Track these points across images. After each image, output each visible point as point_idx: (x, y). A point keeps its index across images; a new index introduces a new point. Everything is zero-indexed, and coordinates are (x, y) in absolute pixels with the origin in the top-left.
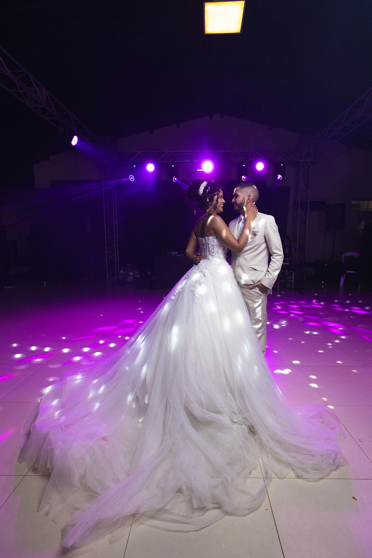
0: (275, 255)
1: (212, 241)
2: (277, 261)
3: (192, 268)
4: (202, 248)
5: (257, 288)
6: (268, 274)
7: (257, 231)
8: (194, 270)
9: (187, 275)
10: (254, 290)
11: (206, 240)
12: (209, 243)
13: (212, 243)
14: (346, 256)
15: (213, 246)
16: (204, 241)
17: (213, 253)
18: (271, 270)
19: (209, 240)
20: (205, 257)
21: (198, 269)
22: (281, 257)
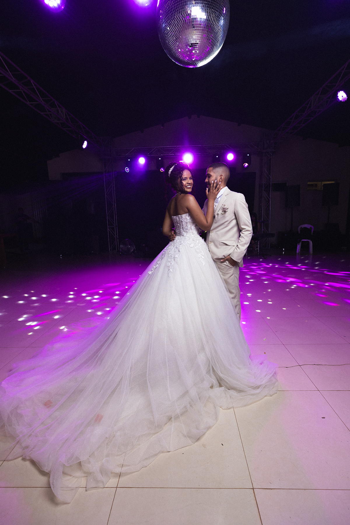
0: (243, 230)
1: (186, 218)
2: (246, 236)
3: (168, 245)
4: (177, 226)
5: (227, 262)
6: (237, 248)
7: (227, 208)
8: (170, 247)
9: (164, 251)
10: (225, 263)
11: (179, 218)
12: (183, 220)
13: (185, 220)
14: (301, 227)
15: (187, 223)
16: (178, 219)
17: (187, 229)
18: (240, 245)
19: (182, 218)
20: (180, 234)
21: (173, 245)
22: (250, 232)
